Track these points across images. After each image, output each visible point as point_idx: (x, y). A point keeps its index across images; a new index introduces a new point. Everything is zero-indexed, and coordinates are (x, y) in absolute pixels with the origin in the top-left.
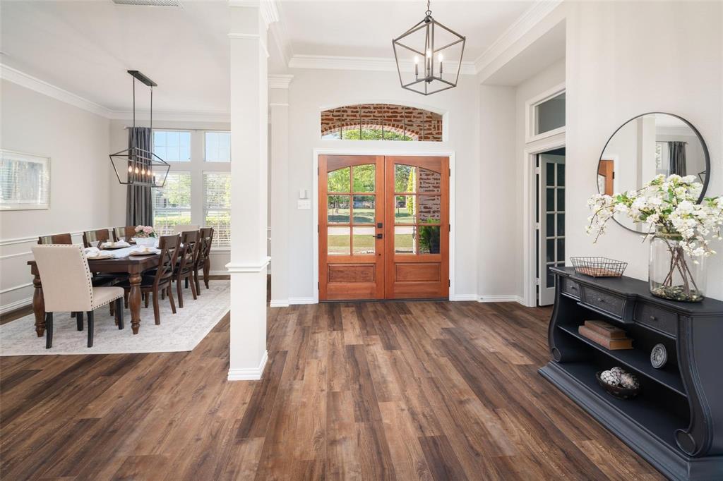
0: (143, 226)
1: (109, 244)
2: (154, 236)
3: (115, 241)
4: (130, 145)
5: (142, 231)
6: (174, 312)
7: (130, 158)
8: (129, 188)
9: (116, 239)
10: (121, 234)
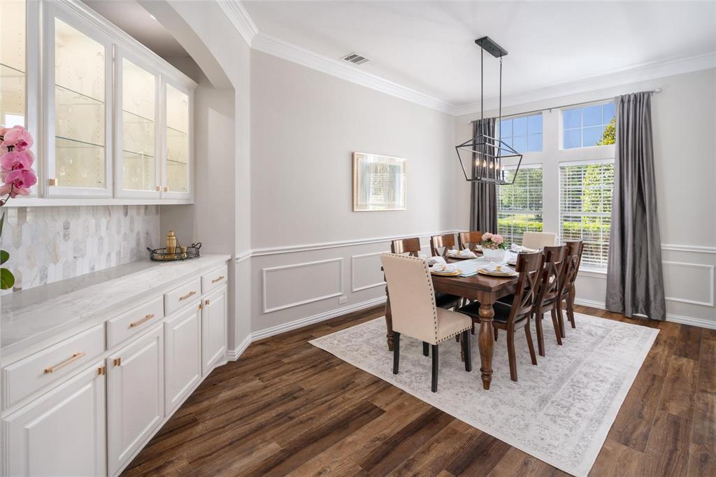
0: (492, 234)
1: (453, 252)
2: (503, 248)
3: (461, 249)
4: (474, 136)
5: (489, 240)
6: (534, 362)
7: (475, 149)
8: (473, 185)
9: (461, 247)
10: (466, 239)
